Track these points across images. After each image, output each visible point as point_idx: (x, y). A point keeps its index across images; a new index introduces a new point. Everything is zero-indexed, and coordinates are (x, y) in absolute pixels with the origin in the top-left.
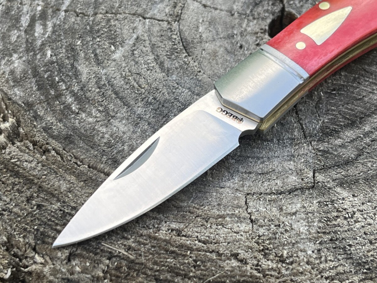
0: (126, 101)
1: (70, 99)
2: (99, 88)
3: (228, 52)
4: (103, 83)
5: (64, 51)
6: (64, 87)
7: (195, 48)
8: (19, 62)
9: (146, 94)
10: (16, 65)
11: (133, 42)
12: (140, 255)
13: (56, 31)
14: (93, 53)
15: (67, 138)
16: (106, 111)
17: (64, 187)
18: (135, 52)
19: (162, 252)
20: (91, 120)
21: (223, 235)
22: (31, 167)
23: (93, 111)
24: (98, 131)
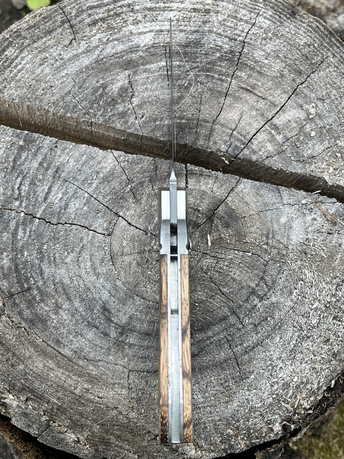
0: (70, 297)
1: (36, 292)
2: (54, 285)
3: (138, 264)
4: (57, 281)
5: (35, 252)
6: (33, 283)
7: (118, 259)
8: (7, 260)
9: (82, 292)
10: (5, 261)
11: (79, 250)
12: (65, 403)
13: (32, 236)
14: (53, 256)
15: (32, 321)
16: (56, 303)
17: (27, 354)
18: (80, 259)
19: (77, 402)
20: (47, 308)
21: (111, 395)
22: (10, 339)
23: (49, 302)
24: (50, 317)
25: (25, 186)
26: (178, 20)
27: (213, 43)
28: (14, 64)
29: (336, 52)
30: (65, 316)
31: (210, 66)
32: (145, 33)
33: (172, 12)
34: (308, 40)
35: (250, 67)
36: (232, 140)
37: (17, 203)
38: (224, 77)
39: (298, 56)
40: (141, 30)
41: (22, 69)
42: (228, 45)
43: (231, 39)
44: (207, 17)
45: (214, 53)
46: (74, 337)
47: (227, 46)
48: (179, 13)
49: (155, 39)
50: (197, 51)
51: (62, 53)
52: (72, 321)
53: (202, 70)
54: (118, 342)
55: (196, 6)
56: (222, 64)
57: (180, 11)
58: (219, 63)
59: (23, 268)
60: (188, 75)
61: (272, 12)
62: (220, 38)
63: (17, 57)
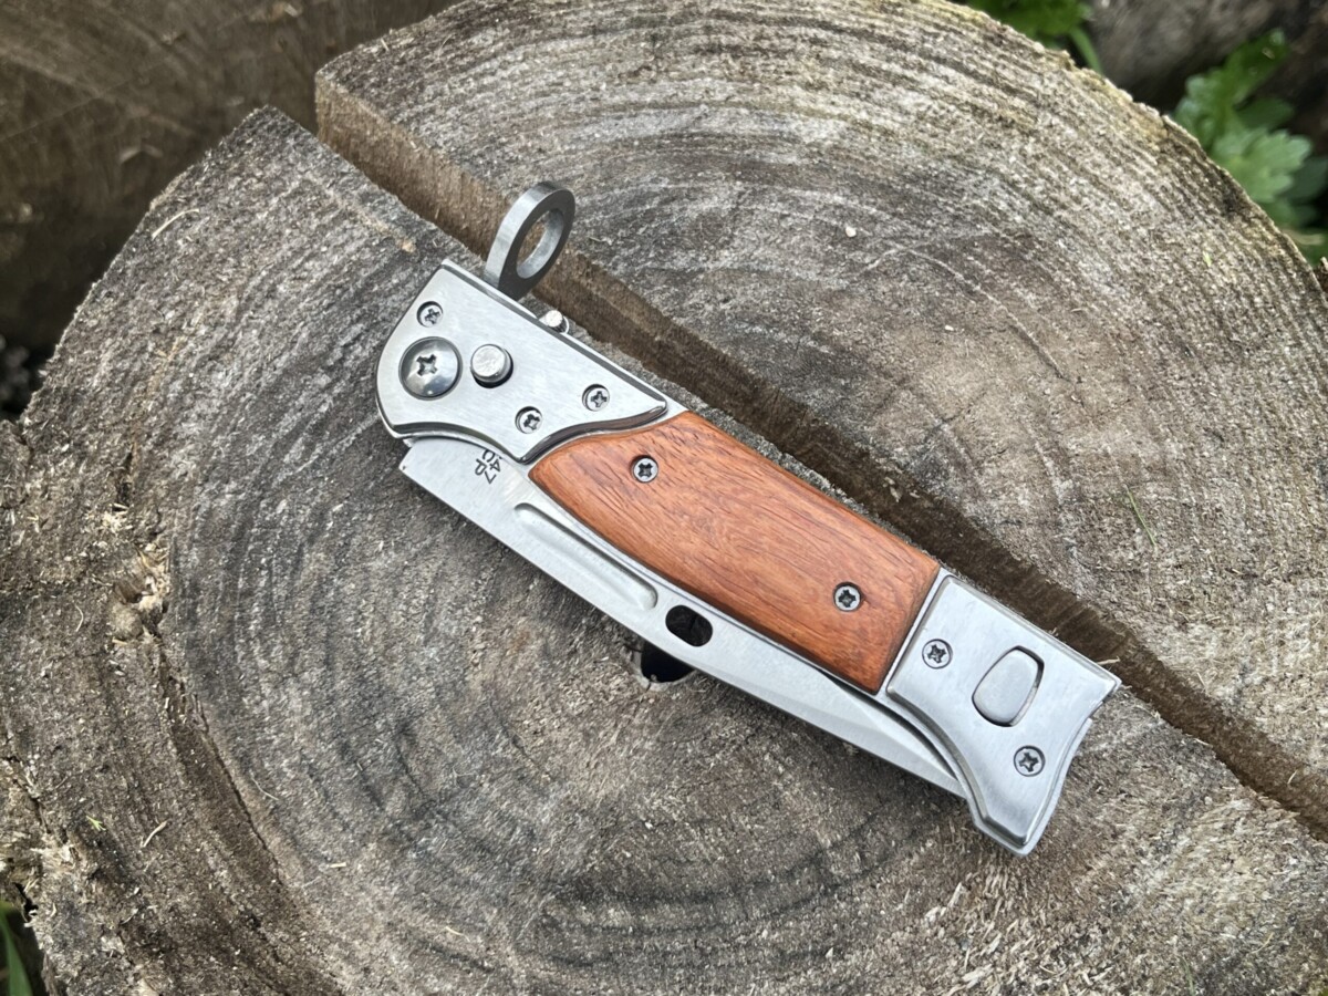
0: (333, 658)
1: (256, 609)
2: (312, 611)
4: (321, 603)
5: (309, 511)
8: (231, 501)
10: (223, 503)
13: (319, 468)
14: (344, 539)
18: (406, 573)
20: (262, 663)
23: (275, 649)
24: (259, 689)
25: (364, 348)
26: (921, 117)
27: (986, 199)
28: (478, 70)
29: (1307, 338)
30: (295, 700)
31: (952, 247)
32: (824, 116)
33: (916, 94)
34: (1240, 280)
35: (1057, 287)
36: (932, 444)
37: (323, 380)
38: (978, 288)
39: (1197, 309)
40: (820, 106)
41: (492, 87)
42: (1025, 218)
43: (1036, 206)
44: (999, 135)
45: (977, 220)
46: (290, 767)
47: (1018, 219)
48: (930, 103)
49: (843, 137)
50: (935, 202)
51: (604, 86)
52: (308, 724)
53: (931, 250)
54: (397, 832)
55: (979, 102)
56: (986, 253)
57: (934, 98)
58: (979, 250)
59: (258, 538)
60: (889, 247)
61: (1172, 184)
62: (1010, 193)
63: (495, 56)
